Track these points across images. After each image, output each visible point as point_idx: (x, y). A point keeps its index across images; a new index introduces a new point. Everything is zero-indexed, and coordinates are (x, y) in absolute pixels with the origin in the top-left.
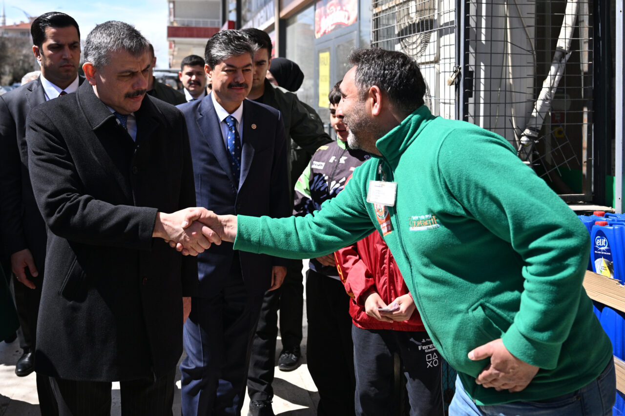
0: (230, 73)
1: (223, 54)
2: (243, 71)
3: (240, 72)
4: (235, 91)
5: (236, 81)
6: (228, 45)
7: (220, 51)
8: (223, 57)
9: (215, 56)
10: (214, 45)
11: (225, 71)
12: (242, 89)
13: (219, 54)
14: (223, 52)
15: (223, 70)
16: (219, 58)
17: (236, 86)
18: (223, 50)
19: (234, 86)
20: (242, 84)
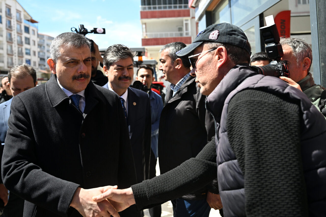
0: (120, 70)
1: (115, 58)
2: (128, 69)
3: (126, 69)
4: (123, 81)
5: (124, 75)
6: (118, 53)
7: (112, 57)
8: (115, 60)
9: (110, 60)
10: (108, 53)
11: (116, 69)
12: (127, 80)
13: (112, 59)
14: (115, 57)
15: (115, 69)
16: (112, 62)
17: (123, 78)
18: (114, 56)
19: (122, 78)
20: (127, 77)
